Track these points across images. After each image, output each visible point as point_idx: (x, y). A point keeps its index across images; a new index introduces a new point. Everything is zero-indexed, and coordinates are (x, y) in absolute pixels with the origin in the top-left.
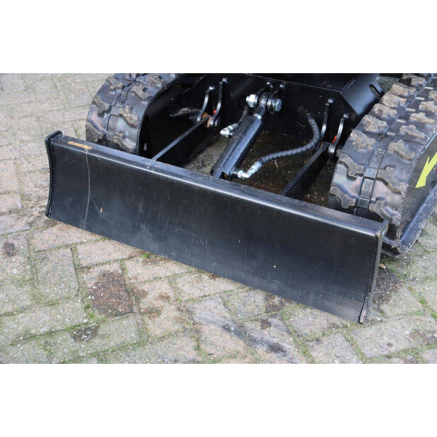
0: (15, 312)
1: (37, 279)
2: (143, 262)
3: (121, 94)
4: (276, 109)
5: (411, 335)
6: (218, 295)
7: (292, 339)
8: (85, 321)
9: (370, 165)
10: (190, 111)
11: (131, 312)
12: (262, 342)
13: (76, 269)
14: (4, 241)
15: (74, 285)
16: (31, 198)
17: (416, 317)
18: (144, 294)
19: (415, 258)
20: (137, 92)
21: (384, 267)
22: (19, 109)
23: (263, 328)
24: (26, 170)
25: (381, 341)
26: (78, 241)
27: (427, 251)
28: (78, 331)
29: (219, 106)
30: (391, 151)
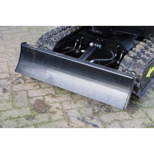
0: (6, 110)
1: (14, 100)
2: (51, 97)
3: (47, 40)
4: (100, 48)
5: (142, 124)
6: (76, 109)
7: (101, 123)
8: (30, 114)
9: (130, 67)
10: (70, 48)
11: (46, 112)
12: (91, 124)
13: (28, 98)
14: (3, 88)
15: (27, 103)
16: (13, 74)
17: (143, 119)
18: (51, 107)
19: (145, 101)
20: (52, 40)
21: (134, 103)
22: (9, 46)
23: (91, 119)
24: (11, 65)
25: (131, 125)
26: (29, 89)
27: (149, 99)
28: (28, 117)
29: (80, 46)
30: (137, 62)
